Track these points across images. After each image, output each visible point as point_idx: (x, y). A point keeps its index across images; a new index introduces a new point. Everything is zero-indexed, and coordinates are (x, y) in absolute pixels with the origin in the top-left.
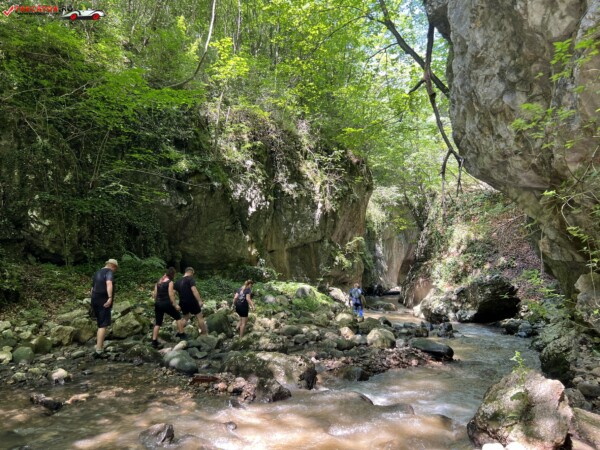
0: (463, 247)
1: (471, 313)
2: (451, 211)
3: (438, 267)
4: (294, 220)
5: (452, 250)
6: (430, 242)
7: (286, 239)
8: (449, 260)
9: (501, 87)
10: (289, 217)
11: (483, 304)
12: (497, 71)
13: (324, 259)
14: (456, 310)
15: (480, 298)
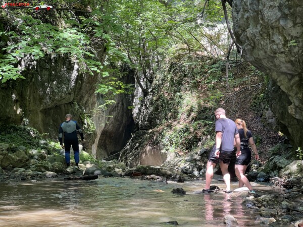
0: (193, 114)
2: (179, 78)
4: (50, 80)
7: (41, 99)
8: (179, 127)
9: (279, 14)
10: (46, 77)
12: (278, 5)
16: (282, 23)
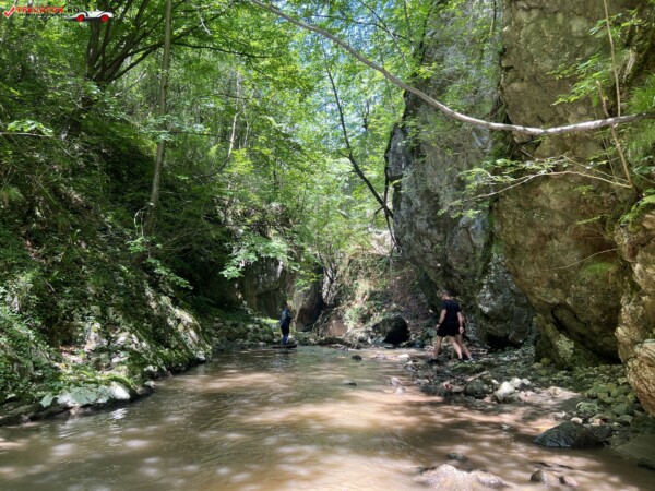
0: (366, 297)
1: (383, 339)
2: (356, 270)
3: (349, 311)
4: (262, 273)
5: (358, 298)
6: (340, 293)
7: (256, 287)
8: (356, 306)
9: (427, 225)
10: (259, 271)
11: (390, 333)
13: (280, 303)
14: (372, 338)
15: (389, 329)
16: (429, 231)
